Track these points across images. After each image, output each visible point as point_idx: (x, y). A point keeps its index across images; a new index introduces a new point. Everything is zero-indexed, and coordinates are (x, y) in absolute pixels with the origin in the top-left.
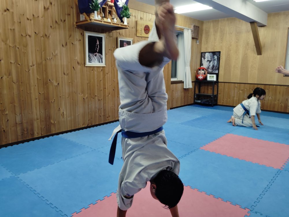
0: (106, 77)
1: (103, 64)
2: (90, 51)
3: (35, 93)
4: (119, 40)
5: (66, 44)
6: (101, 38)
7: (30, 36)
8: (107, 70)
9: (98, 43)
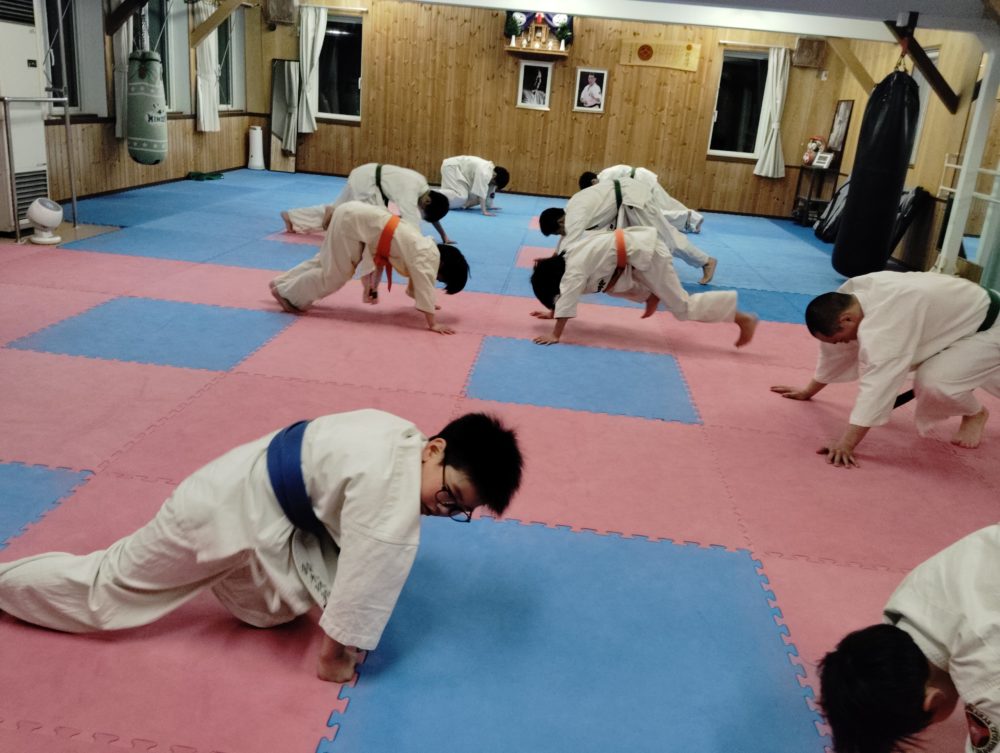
0: (549, 126)
1: (545, 108)
2: (525, 87)
4: (579, 71)
5: (493, 77)
7: (450, 67)
8: (551, 117)
9: (540, 75)
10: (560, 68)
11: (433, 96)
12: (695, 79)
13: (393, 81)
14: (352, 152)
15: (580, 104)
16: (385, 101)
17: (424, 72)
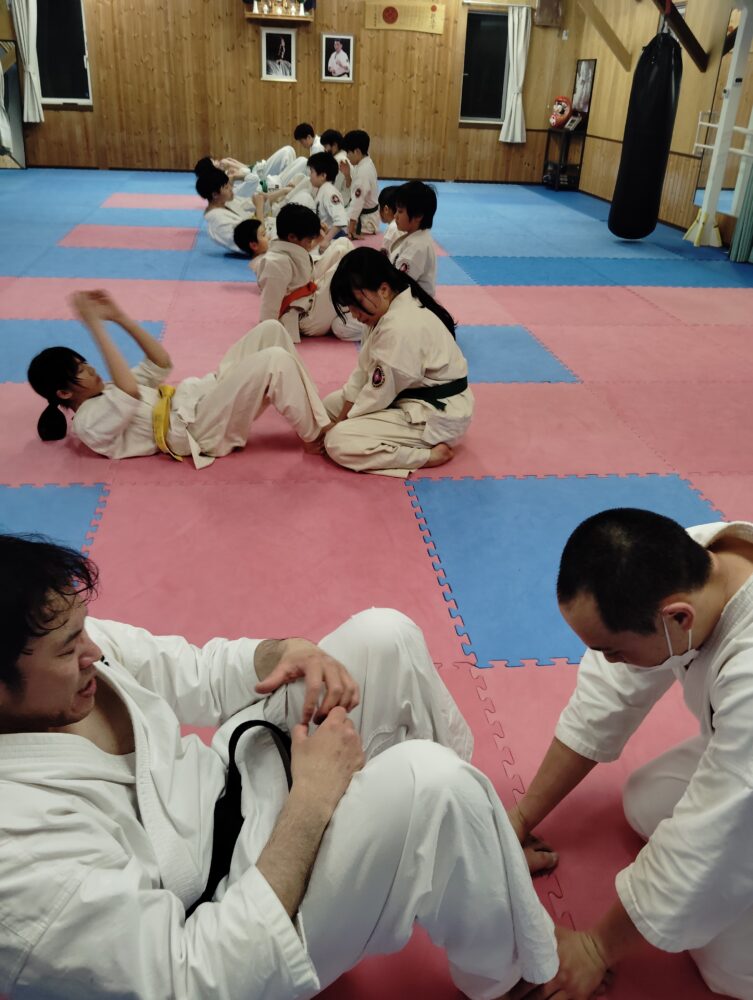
0: (298, 99)
2: (268, 57)
3: (192, 112)
4: (324, 37)
5: (233, 48)
6: (289, 36)
7: (186, 39)
8: (299, 89)
9: (283, 44)
10: (303, 34)
11: (170, 72)
12: (442, 41)
13: (123, 58)
14: (87, 140)
15: (328, 73)
16: (118, 82)
17: (158, 46)
